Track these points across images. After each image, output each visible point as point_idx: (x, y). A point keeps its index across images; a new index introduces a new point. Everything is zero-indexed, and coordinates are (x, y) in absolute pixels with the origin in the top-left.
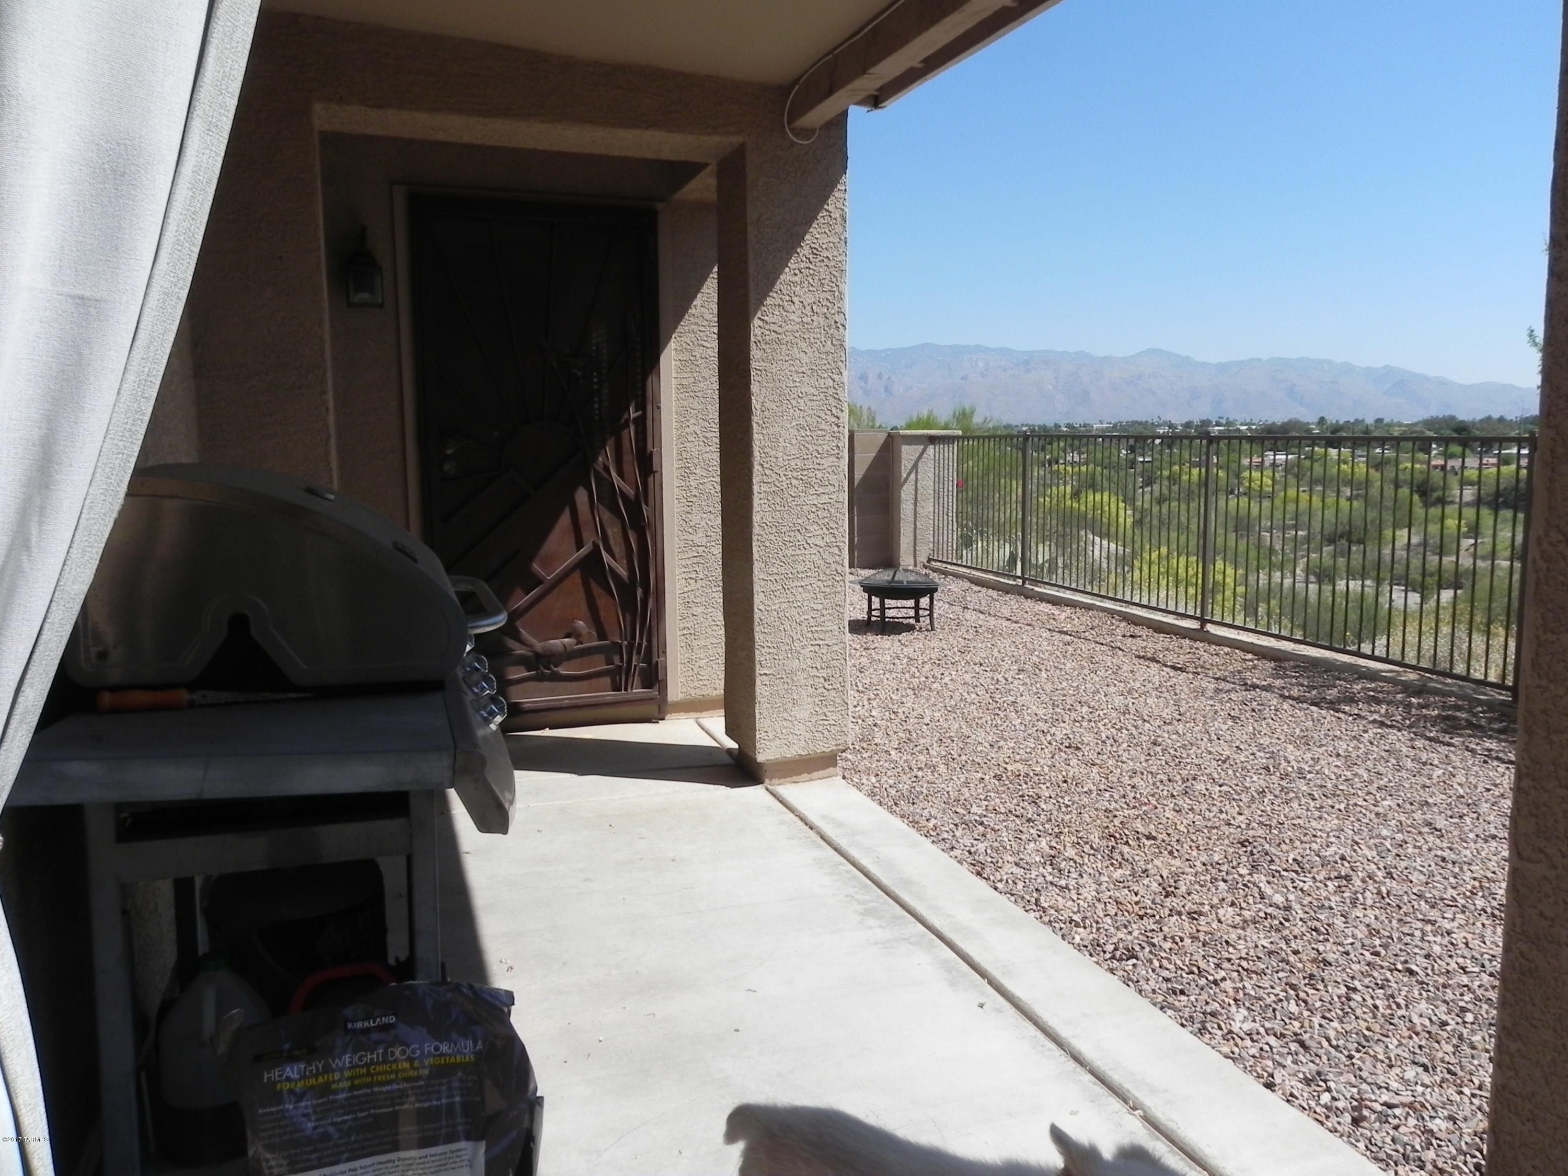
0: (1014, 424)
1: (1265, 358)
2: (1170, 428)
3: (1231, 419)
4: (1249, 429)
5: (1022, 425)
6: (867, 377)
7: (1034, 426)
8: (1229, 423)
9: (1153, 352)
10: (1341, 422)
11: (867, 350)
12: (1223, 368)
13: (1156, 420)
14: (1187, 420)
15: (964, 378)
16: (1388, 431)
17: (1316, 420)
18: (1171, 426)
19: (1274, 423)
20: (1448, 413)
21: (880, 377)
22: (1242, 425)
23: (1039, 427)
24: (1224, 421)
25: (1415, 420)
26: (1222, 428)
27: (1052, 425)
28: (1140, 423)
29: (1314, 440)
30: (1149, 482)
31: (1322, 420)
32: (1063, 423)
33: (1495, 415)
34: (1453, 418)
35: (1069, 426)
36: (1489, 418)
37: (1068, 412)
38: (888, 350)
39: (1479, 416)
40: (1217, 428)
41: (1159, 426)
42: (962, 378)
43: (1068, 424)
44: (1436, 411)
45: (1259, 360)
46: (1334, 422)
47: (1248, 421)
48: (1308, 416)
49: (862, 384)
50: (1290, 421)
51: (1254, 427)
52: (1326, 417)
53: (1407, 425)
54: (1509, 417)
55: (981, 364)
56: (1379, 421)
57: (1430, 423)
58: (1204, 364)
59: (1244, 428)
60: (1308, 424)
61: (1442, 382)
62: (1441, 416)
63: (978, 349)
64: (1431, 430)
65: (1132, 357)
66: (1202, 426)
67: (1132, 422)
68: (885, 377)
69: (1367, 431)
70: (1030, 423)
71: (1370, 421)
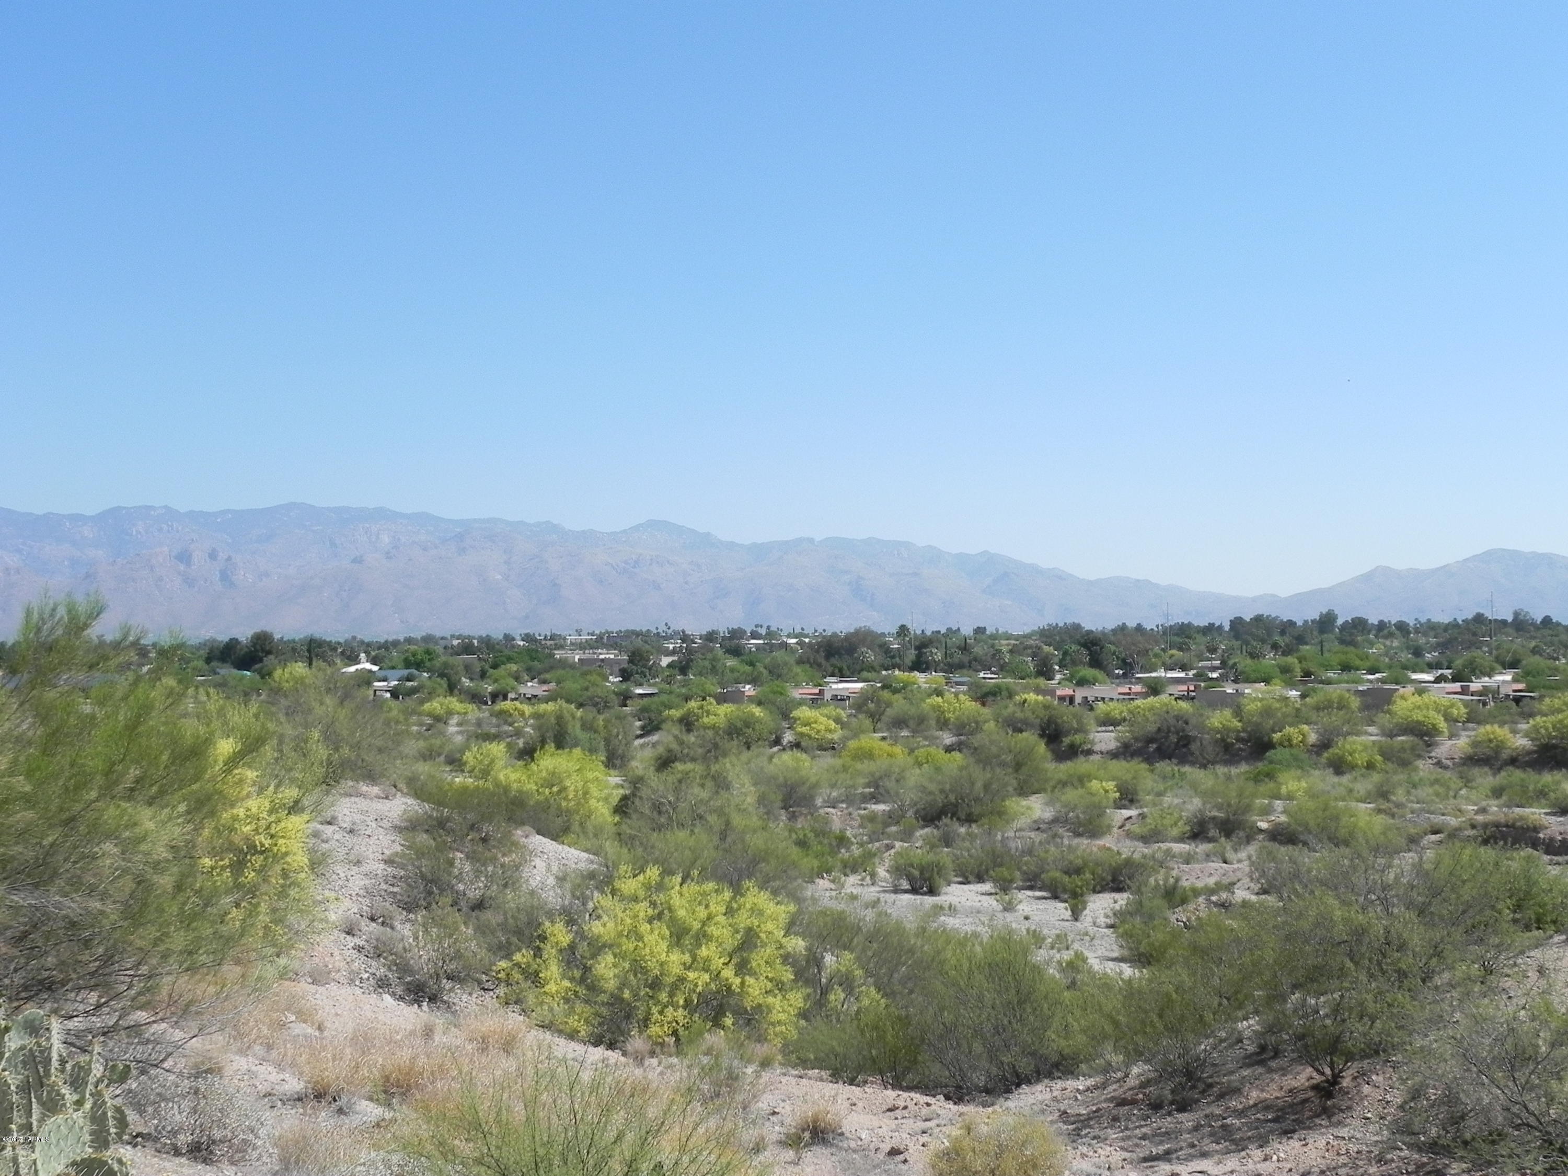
0: (438, 634)
1: (818, 538)
2: (683, 641)
3: (773, 629)
4: (800, 643)
5: (453, 636)
6: (190, 556)
7: (470, 638)
8: (770, 634)
9: (654, 525)
10: (928, 633)
11: (191, 512)
12: (759, 551)
13: (662, 629)
14: (710, 630)
15: (358, 560)
16: (993, 646)
17: (894, 630)
18: (685, 638)
19: (835, 635)
20: (1070, 620)
21: (213, 556)
22: (789, 636)
23: (481, 639)
24: (763, 631)
25: (1027, 630)
26: (761, 642)
27: (501, 637)
28: (637, 634)
29: (891, 660)
30: (650, 728)
31: (903, 630)
32: (518, 632)
33: (1131, 624)
34: (1077, 627)
35: (528, 638)
36: (1123, 628)
37: (527, 617)
38: (228, 511)
39: (1110, 625)
40: (753, 641)
41: (667, 638)
42: (355, 561)
43: (527, 635)
44: (1052, 617)
45: (811, 540)
46: (919, 632)
47: (798, 630)
48: (885, 626)
49: (182, 567)
50: (857, 632)
51: (807, 640)
52: (909, 626)
53: (1017, 638)
54: (1149, 625)
55: (385, 539)
56: (980, 631)
57: (1049, 635)
58: (732, 545)
59: (794, 641)
60: (883, 634)
61: (1060, 577)
62: (1061, 624)
63: (381, 514)
64: (1050, 645)
65: (625, 531)
66: (730, 638)
67: (627, 631)
68: (222, 556)
69: (965, 648)
70: (466, 633)
71: (967, 630)
